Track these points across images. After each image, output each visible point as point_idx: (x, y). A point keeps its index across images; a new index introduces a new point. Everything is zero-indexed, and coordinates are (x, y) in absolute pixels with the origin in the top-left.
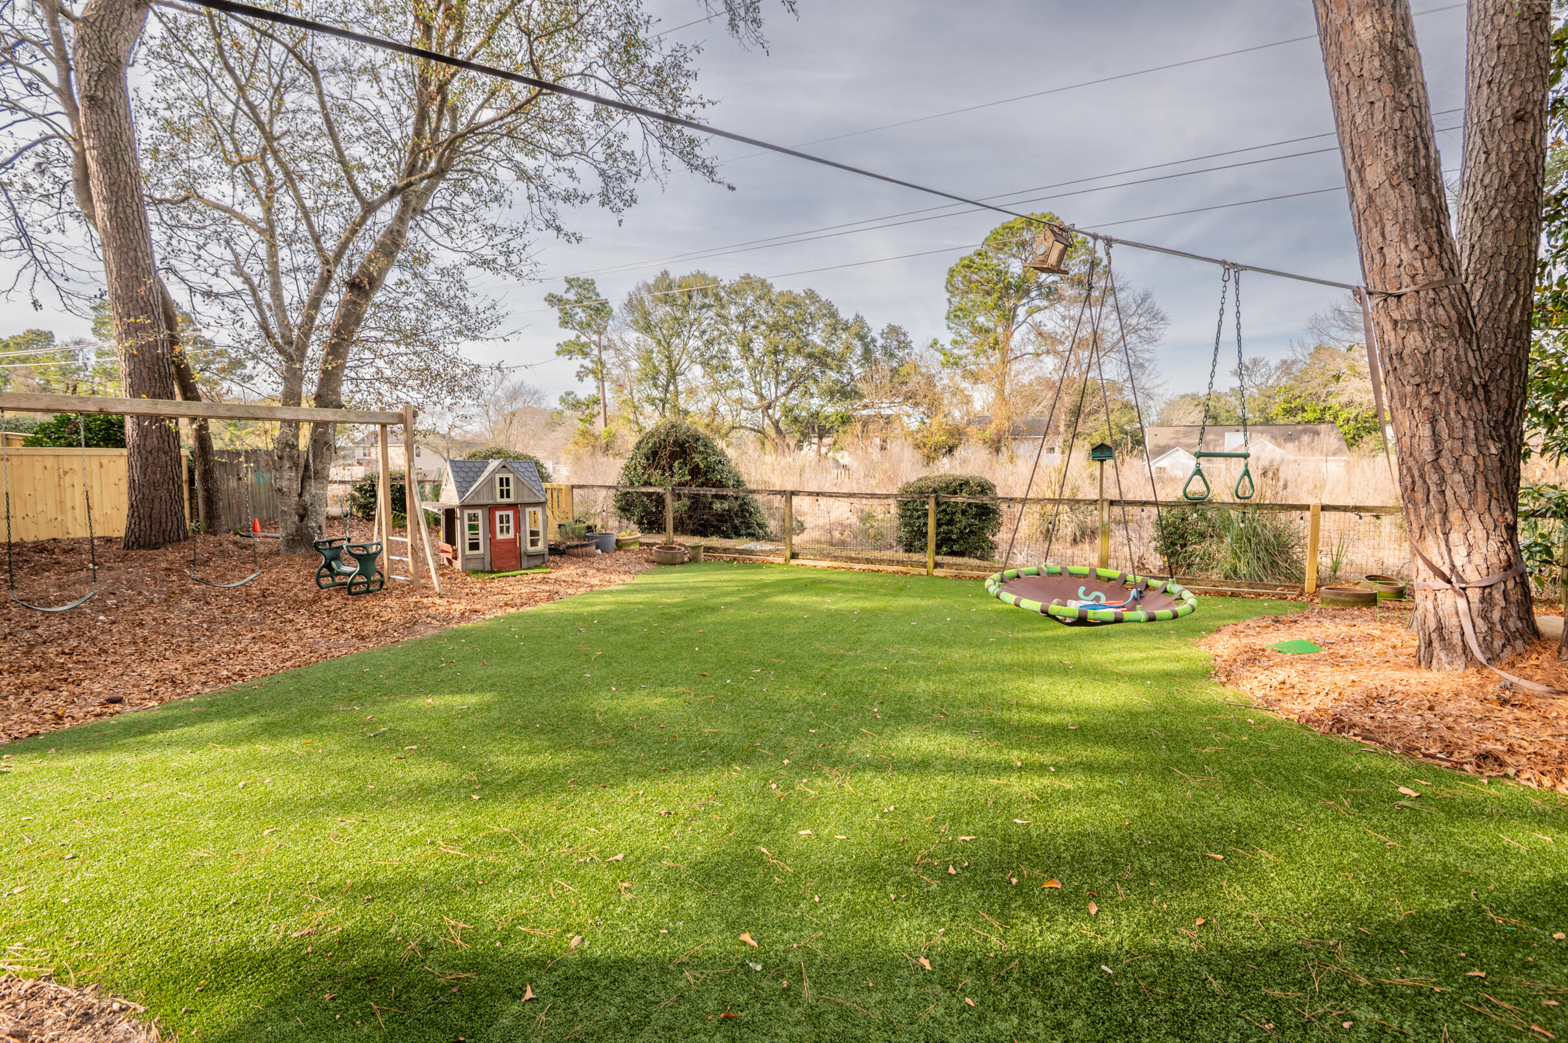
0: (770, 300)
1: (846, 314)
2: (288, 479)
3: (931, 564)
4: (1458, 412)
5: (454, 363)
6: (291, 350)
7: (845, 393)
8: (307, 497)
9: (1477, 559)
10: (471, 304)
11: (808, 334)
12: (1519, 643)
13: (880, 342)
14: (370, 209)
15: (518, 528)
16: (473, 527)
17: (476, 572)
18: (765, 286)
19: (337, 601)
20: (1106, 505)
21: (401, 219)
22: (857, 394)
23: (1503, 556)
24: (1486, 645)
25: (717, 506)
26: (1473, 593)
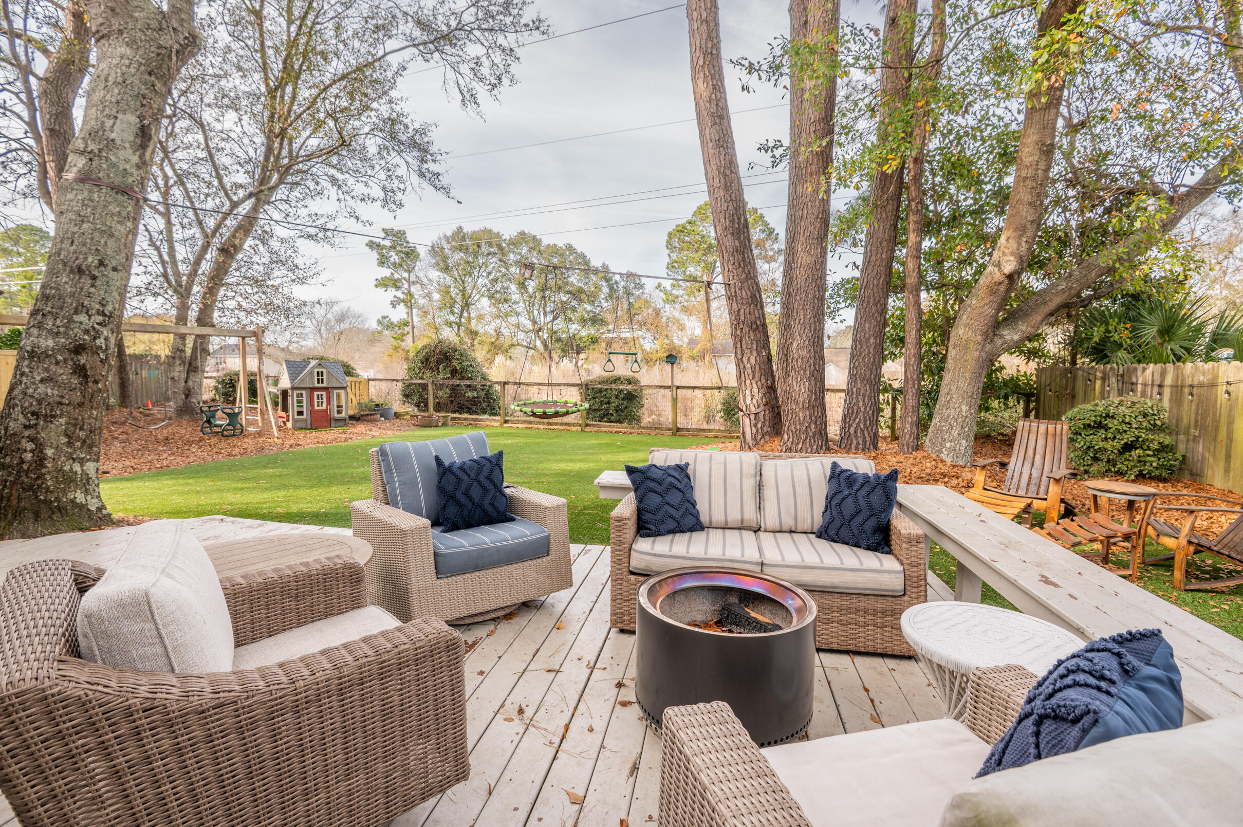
0: (540, 251)
1: (596, 263)
2: (179, 371)
3: (583, 425)
4: (749, 337)
5: (289, 299)
6: (182, 290)
7: (596, 320)
8: (190, 383)
9: (754, 401)
10: (299, 261)
11: (569, 277)
13: (621, 283)
14: (235, 205)
15: (328, 403)
16: (300, 402)
17: (301, 429)
19: (214, 440)
20: (675, 389)
21: (255, 209)
22: (603, 323)
25: (469, 394)
26: (752, 417)
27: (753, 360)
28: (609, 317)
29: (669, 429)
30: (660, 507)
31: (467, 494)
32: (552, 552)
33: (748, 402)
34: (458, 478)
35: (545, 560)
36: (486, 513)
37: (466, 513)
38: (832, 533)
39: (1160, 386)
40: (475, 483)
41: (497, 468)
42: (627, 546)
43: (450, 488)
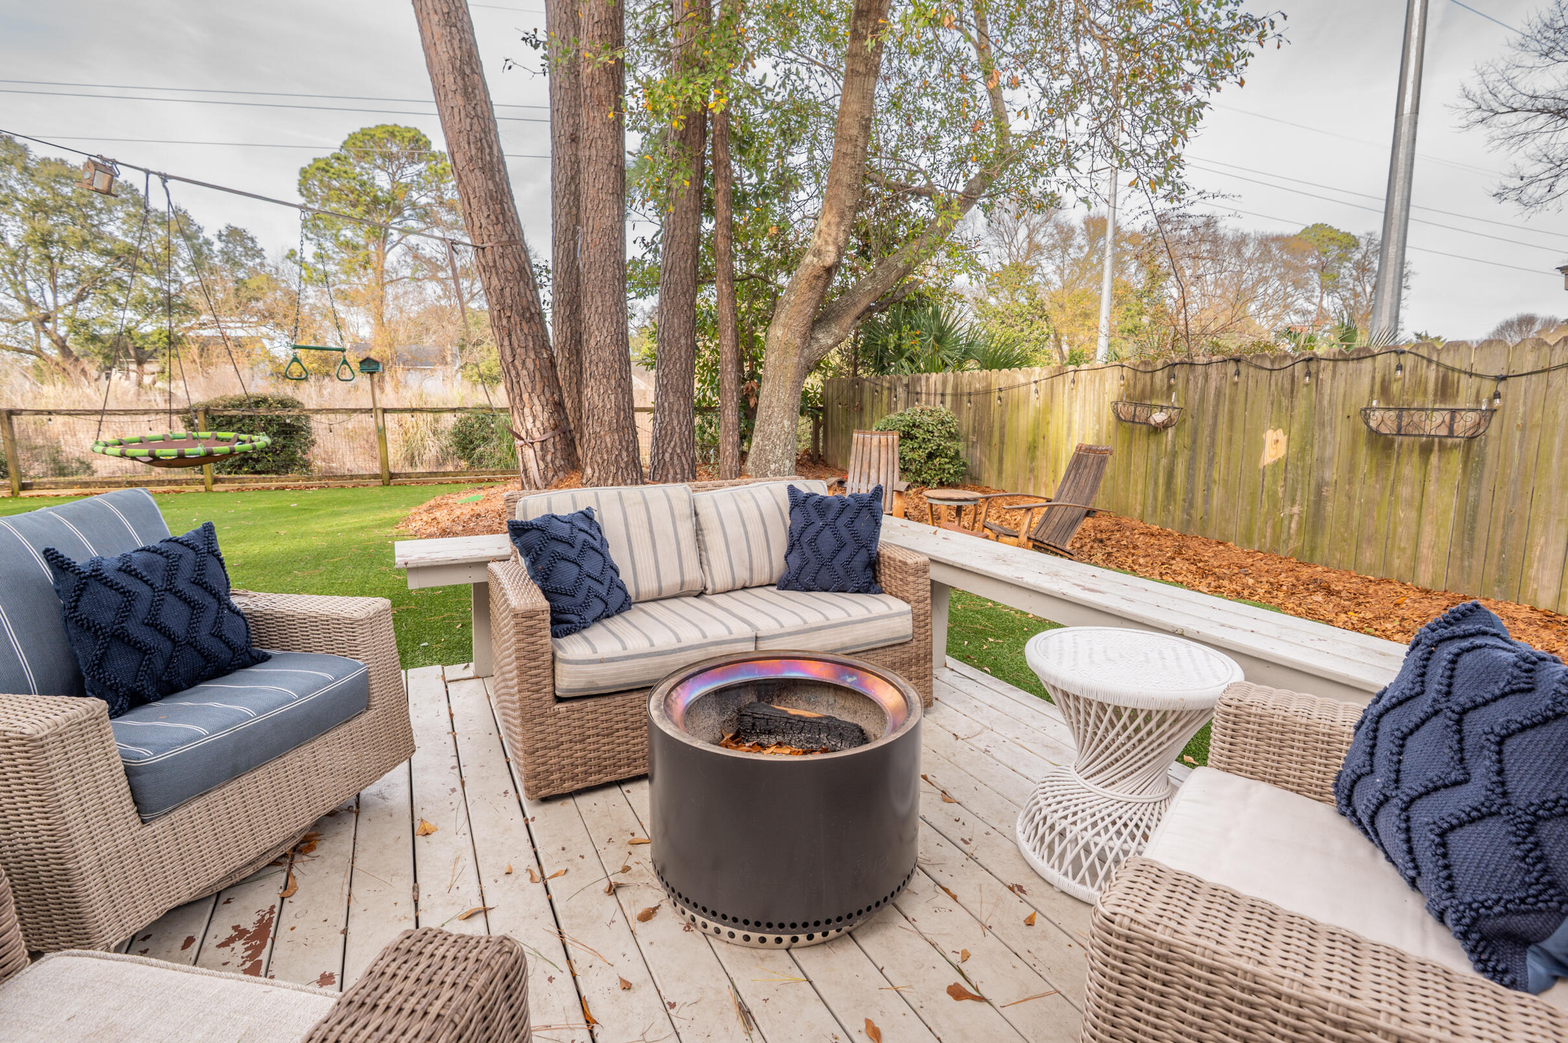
0: (26, 168)
1: (160, 204)
3: (209, 480)
4: (522, 330)
7: (172, 305)
9: (538, 424)
12: (561, 474)
13: (217, 246)
20: (379, 413)
22: (189, 309)
23: (552, 421)
24: (544, 477)
27: (530, 365)
28: (199, 301)
29: (376, 476)
30: (578, 582)
31: (154, 624)
32: (376, 701)
34: (125, 593)
35: (364, 719)
36: (206, 656)
37: (159, 664)
38: (806, 580)
39: (943, 395)
40: (170, 598)
42: (549, 657)
43: (106, 618)
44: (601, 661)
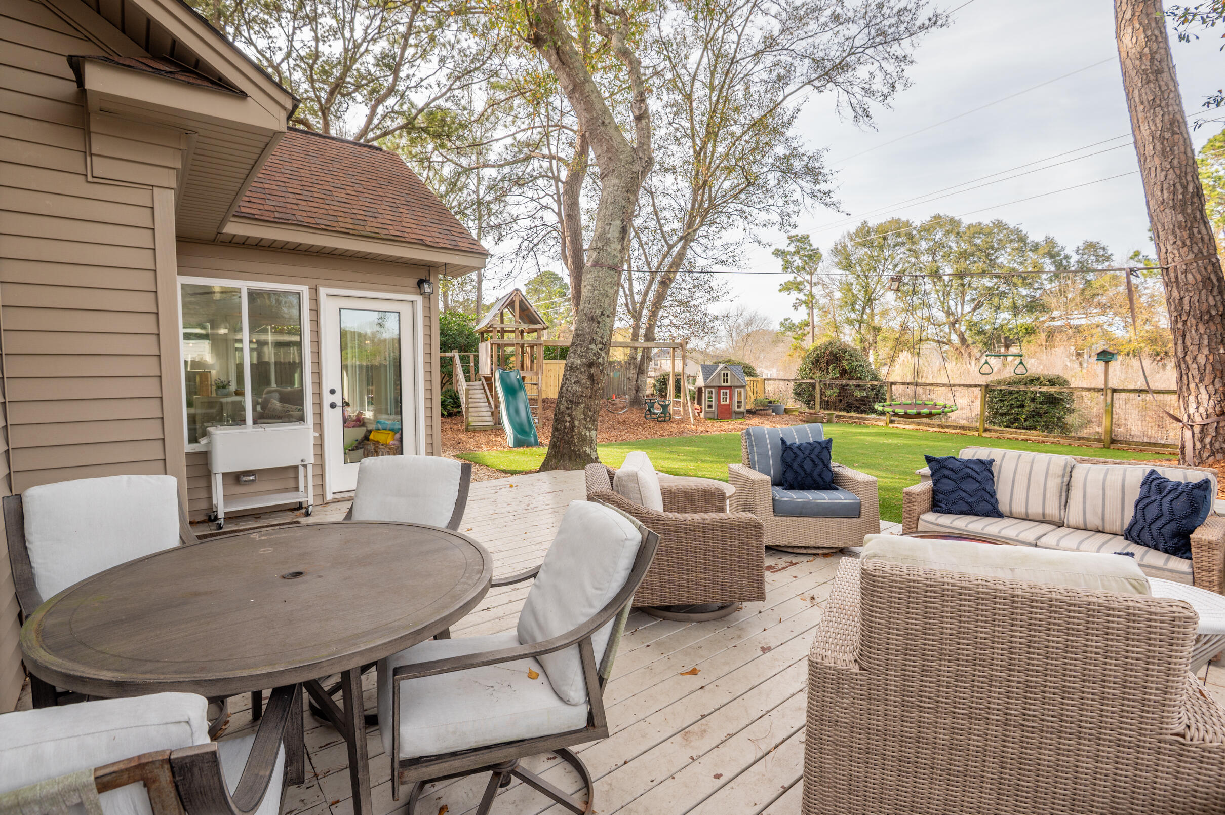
0: (958, 233)
1: (1036, 237)
2: (632, 374)
3: (981, 429)
5: (706, 315)
6: (636, 315)
7: (1034, 306)
8: (639, 382)
9: (1201, 410)
10: (714, 284)
11: (997, 258)
13: (1074, 258)
14: (671, 247)
15: (731, 399)
16: (710, 397)
17: (710, 419)
18: (954, 223)
19: (652, 424)
20: (1109, 392)
21: (684, 248)
22: (1044, 309)
24: (1198, 456)
25: (858, 394)
26: (1197, 429)
27: (1201, 359)
28: (1052, 301)
29: (1099, 440)
30: (953, 492)
31: (801, 465)
32: (862, 515)
33: (1192, 410)
34: (795, 454)
35: (856, 520)
36: (815, 481)
37: (799, 478)
40: (808, 459)
41: (826, 451)
42: (916, 515)
43: (789, 460)
44: (938, 525)
